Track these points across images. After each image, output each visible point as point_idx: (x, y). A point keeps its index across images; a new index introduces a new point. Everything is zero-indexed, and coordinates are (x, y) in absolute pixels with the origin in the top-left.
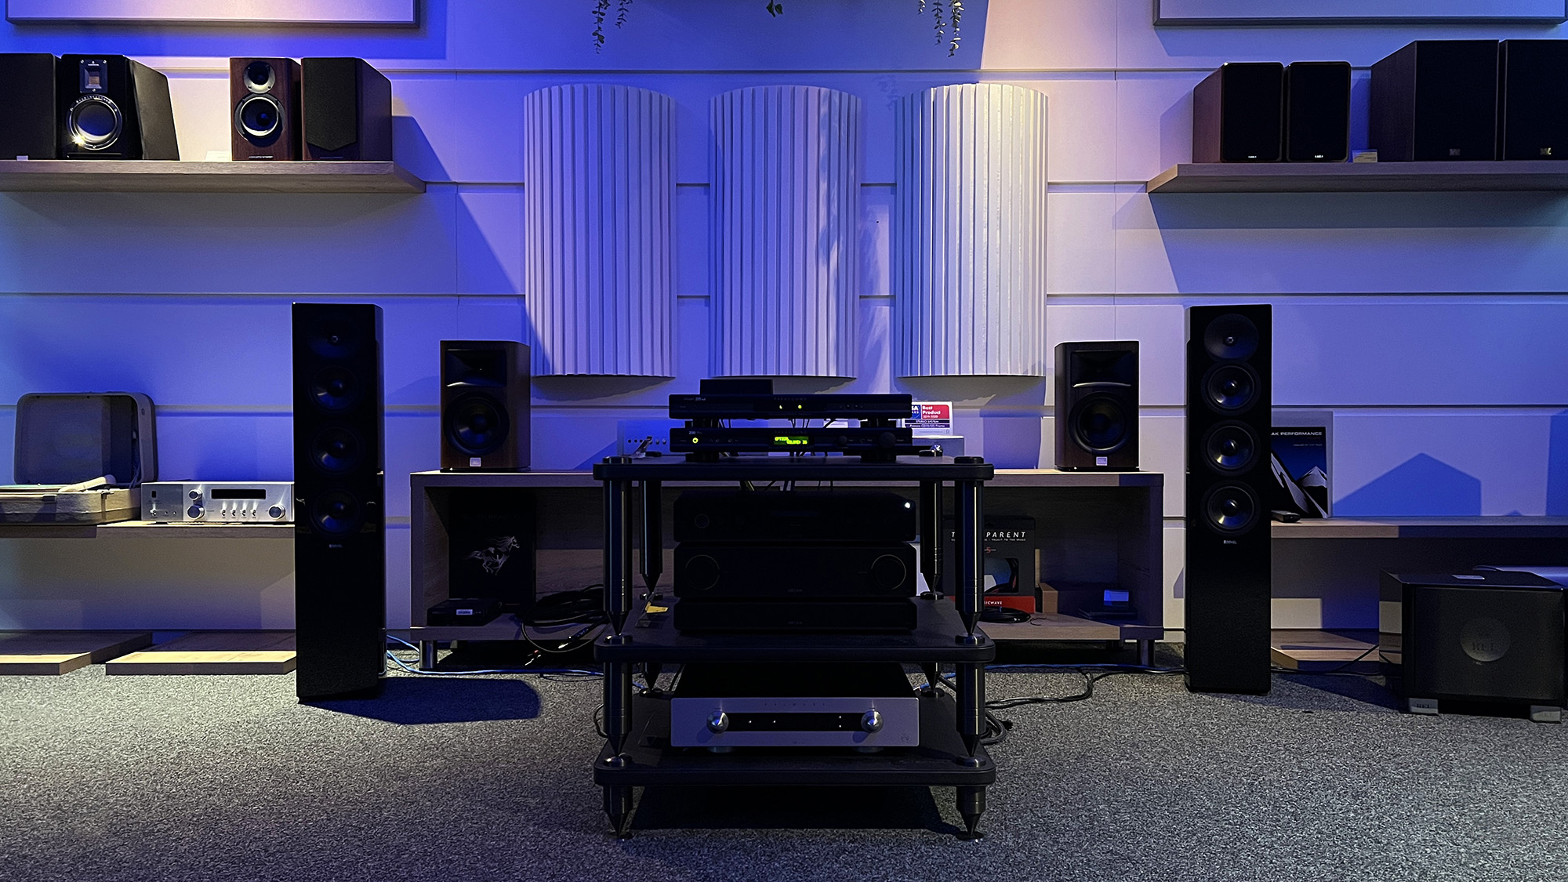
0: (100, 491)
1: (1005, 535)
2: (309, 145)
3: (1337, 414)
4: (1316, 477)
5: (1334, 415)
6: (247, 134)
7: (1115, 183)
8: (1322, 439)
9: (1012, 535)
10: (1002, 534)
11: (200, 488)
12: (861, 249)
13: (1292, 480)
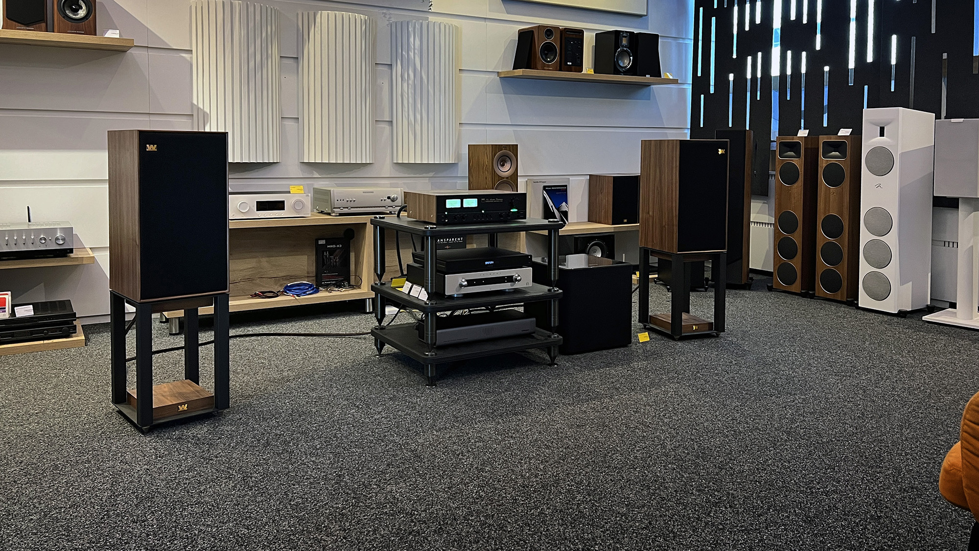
1: (454, 239)
4: (564, 207)
5: (570, 179)
7: (486, 71)
8: (566, 190)
9: (457, 239)
10: (453, 239)
13: (556, 208)
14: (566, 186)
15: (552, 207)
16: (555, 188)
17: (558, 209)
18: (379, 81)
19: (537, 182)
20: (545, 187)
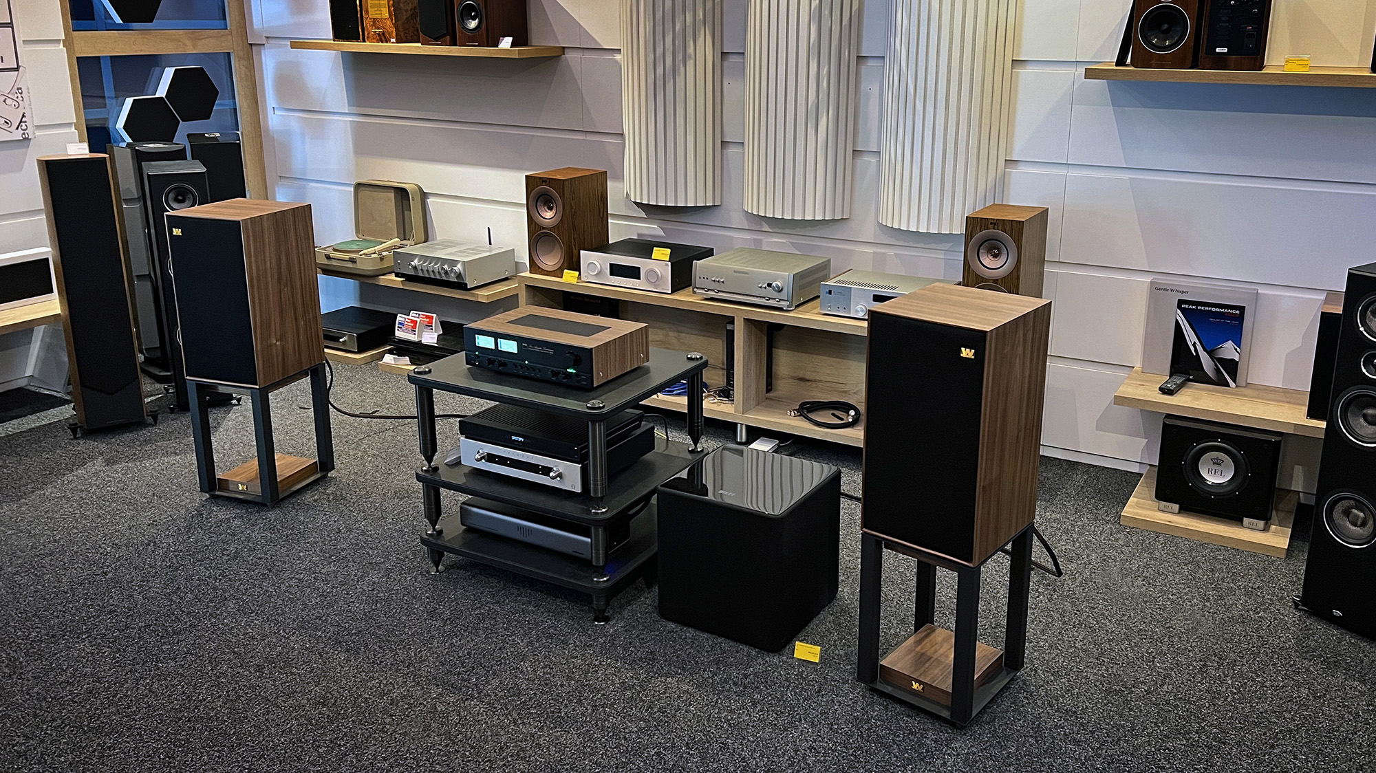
4: (1228, 350)
5: (1261, 293)
8: (1240, 317)
13: (1205, 350)
14: (1242, 309)
15: (1194, 345)
16: (1207, 308)
17: (1211, 353)
18: (864, 86)
19: (1164, 289)
20: (1180, 302)
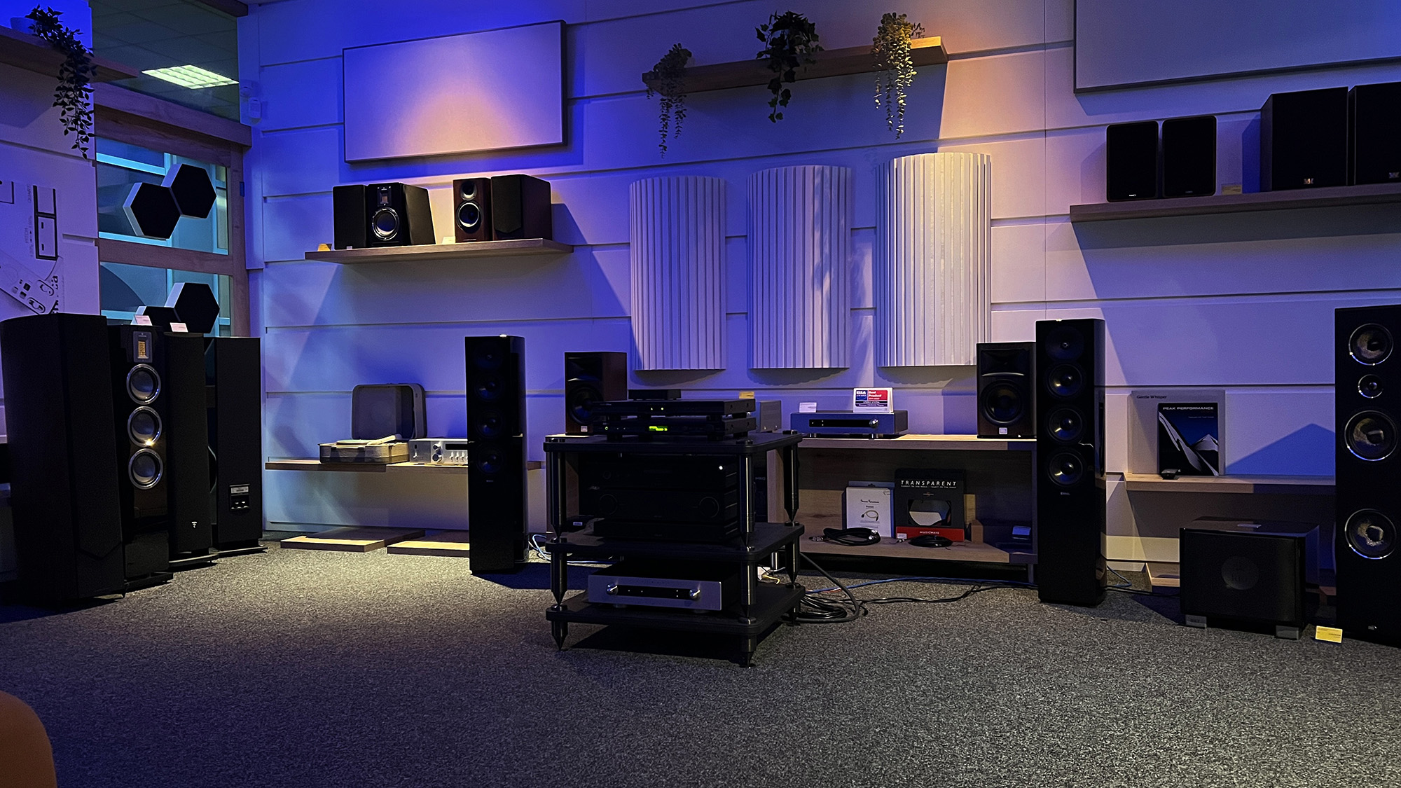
0: (388, 444)
1: (941, 483)
2: (496, 231)
3: (1228, 392)
4: (1209, 443)
5: (1226, 393)
6: (463, 227)
7: (1046, 216)
8: (1215, 413)
9: (945, 484)
10: (938, 483)
11: (440, 443)
12: (852, 275)
13: (1188, 446)
14: (1215, 405)
15: (1178, 441)
16: (1185, 408)
17: (1194, 448)
19: (1144, 397)
